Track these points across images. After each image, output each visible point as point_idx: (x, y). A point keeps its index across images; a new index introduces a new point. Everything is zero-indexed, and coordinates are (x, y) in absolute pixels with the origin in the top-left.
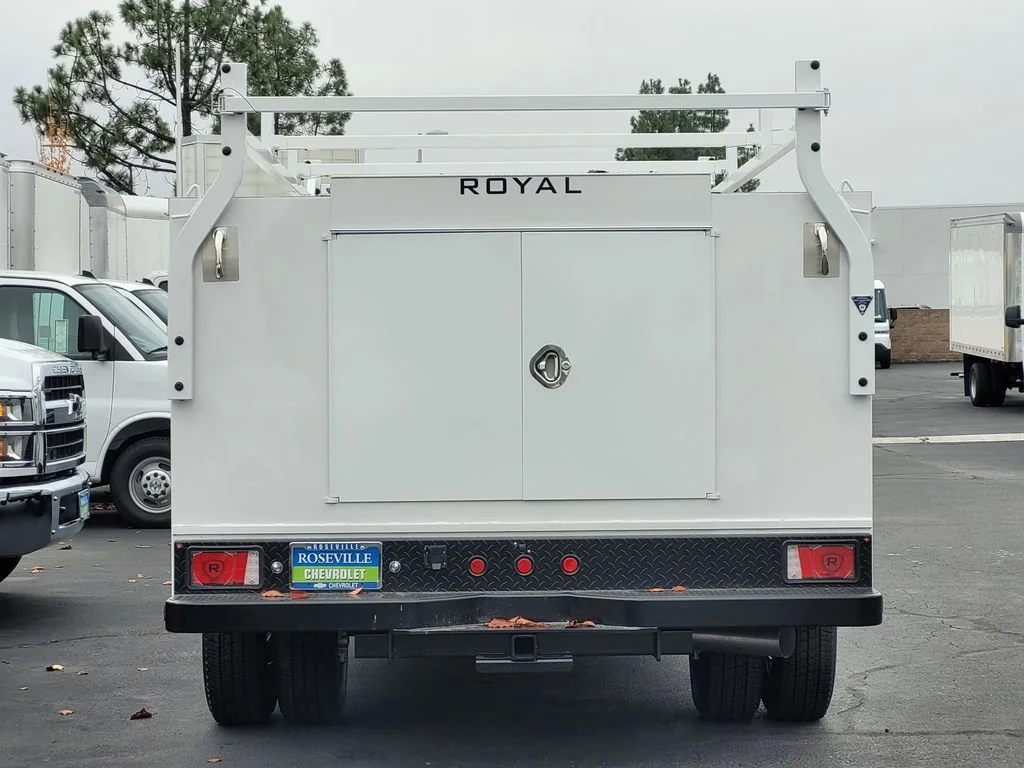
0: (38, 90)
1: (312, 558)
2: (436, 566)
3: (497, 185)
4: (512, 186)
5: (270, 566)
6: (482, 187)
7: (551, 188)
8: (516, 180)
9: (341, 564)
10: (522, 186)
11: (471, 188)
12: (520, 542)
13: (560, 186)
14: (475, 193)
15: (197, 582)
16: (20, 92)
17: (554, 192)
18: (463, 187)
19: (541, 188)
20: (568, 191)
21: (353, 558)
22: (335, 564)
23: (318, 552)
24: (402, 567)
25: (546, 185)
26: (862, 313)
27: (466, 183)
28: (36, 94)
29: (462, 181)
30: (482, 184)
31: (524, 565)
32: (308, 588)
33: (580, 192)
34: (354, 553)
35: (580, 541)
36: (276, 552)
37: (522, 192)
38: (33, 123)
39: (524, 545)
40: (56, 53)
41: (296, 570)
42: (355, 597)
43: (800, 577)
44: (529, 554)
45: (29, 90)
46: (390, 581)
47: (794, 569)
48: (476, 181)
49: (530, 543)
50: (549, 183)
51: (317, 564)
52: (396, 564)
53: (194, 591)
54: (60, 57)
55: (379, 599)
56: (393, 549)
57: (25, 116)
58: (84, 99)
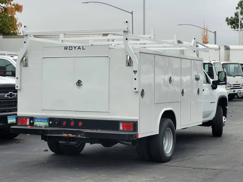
0: (232, 18)
1: (37, 120)
2: (57, 123)
3: (71, 48)
4: (73, 48)
5: (31, 121)
6: (68, 49)
7: (80, 48)
8: (74, 47)
9: (42, 122)
10: (75, 48)
11: (66, 49)
12: (72, 119)
13: (81, 48)
14: (67, 50)
15: (19, 124)
16: (227, 18)
17: (81, 49)
18: (65, 48)
19: (78, 48)
20: (83, 49)
21: (44, 121)
22: (41, 122)
23: (38, 119)
24: (52, 123)
25: (79, 48)
26: (135, 74)
27: (66, 48)
28: (231, 19)
29: (65, 47)
30: (68, 48)
31: (72, 124)
32: (36, 126)
33: (85, 49)
34: (44, 119)
35: (82, 119)
36: (32, 118)
37: (75, 49)
38: (230, 26)
39: (72, 120)
40: (236, 9)
41: (35, 122)
42: (43, 128)
43: (122, 129)
44: (73, 122)
45: (229, 18)
46: (50, 126)
47: (121, 128)
48: (67, 47)
49: (73, 119)
50: (80, 47)
51: (38, 121)
52: (51, 122)
53: (19, 125)
54: (237, 10)
55: (48, 129)
56: (50, 119)
57: (228, 24)
58: (242, 19)
